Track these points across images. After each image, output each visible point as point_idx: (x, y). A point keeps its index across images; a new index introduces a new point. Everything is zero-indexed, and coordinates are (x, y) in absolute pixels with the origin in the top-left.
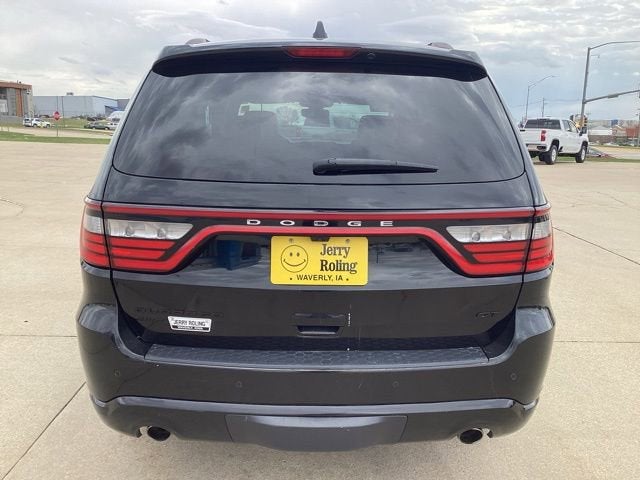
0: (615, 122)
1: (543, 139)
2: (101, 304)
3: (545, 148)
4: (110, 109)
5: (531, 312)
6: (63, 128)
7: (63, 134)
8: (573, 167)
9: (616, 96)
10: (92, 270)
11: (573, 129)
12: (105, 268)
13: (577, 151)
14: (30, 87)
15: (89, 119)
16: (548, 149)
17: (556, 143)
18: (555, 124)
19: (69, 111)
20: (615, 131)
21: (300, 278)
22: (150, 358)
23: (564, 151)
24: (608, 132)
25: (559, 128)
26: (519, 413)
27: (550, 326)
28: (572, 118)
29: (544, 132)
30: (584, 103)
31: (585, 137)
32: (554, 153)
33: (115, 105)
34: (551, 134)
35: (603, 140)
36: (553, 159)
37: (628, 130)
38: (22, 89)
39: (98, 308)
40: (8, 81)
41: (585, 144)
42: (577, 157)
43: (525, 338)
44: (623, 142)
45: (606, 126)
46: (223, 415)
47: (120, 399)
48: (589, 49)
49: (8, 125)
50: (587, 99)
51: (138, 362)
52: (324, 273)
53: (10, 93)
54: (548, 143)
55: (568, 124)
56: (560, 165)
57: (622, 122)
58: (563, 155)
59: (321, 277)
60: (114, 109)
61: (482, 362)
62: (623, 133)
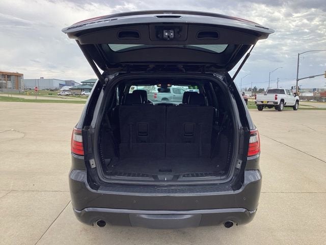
0: (315, 90)
1: (276, 99)
2: (79, 169)
3: (277, 103)
4: (61, 85)
5: (251, 172)
6: (39, 95)
7: (39, 98)
8: (292, 113)
9: (313, 77)
10: (76, 156)
11: (291, 94)
12: (82, 155)
13: (294, 105)
14: (22, 75)
15: (51, 90)
16: (279, 104)
17: (282, 100)
18: (282, 92)
19: (42, 86)
20: (315, 94)
22: (99, 191)
23: (287, 105)
24: (311, 95)
25: (284, 93)
26: (248, 215)
27: (260, 178)
28: (292, 87)
29: (276, 95)
30: (298, 80)
31: (297, 98)
32: (282, 105)
33: (64, 83)
34: (280, 96)
35: (309, 99)
36: (282, 108)
37: (321, 93)
38: (19, 76)
39: (78, 171)
40: (12, 72)
41: (297, 101)
42: (294, 108)
43: (248, 183)
44: (318, 99)
45: (310, 92)
46: (128, 214)
47: (86, 210)
48: (299, 54)
49: (11, 94)
50: (299, 78)
51: (94, 193)
53: (12, 78)
54: (279, 101)
55: (288, 91)
56: (285, 111)
57: (318, 89)
58: (286, 106)
60: (63, 85)
61: (232, 192)
62: (319, 95)
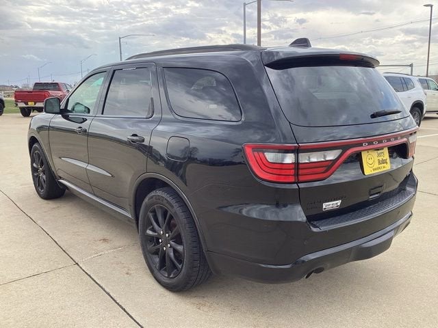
12: (293, 183)
21: (374, 170)
48: (120, 38)
52: (380, 166)
59: (379, 168)
